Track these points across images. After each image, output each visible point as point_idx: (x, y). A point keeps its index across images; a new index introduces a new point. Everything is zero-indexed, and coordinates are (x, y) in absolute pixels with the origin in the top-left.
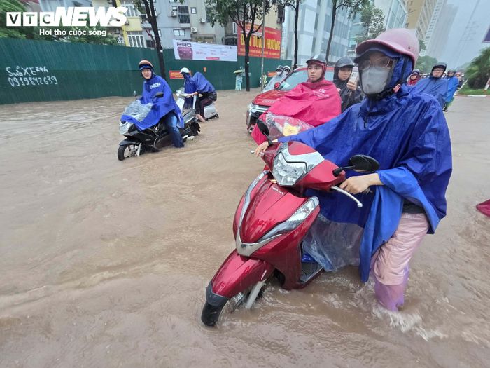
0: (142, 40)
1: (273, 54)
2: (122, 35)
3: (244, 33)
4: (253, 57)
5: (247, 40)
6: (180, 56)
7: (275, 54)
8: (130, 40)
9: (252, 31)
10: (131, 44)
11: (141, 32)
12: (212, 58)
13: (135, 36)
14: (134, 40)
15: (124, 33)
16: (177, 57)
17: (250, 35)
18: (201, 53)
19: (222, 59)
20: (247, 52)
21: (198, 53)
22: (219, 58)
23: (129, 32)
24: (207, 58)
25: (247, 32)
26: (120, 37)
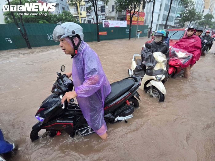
0: (86, 20)
1: (140, 23)
2: (79, 19)
3: (130, 15)
4: (133, 25)
5: (131, 18)
6: (105, 26)
7: (141, 23)
8: (82, 20)
9: (134, 14)
10: (82, 22)
11: (86, 17)
12: (117, 26)
13: (84, 19)
14: (83, 20)
15: (80, 18)
16: (104, 26)
17: (133, 16)
18: (113, 24)
19: (121, 26)
20: (131, 23)
21: (111, 24)
22: (119, 26)
23: (81, 18)
24: (115, 26)
25: (131, 15)
26: (78, 19)
